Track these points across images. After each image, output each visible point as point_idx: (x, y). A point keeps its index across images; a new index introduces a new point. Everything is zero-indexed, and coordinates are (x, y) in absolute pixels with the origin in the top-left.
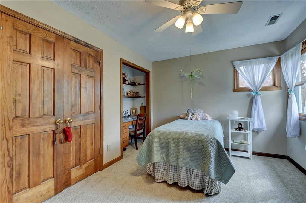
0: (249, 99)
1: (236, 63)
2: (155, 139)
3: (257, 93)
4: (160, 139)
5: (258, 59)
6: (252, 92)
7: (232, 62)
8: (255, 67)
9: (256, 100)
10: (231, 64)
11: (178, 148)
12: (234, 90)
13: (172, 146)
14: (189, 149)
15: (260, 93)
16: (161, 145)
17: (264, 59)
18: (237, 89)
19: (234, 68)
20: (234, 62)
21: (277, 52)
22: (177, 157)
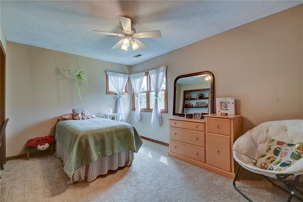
0: (115, 100)
1: (108, 73)
2: (90, 139)
3: (120, 96)
4: (95, 138)
5: (120, 74)
6: (118, 95)
7: (106, 72)
8: (119, 78)
9: (120, 101)
10: (104, 72)
11: (112, 140)
12: (107, 93)
13: (107, 140)
14: (119, 138)
15: (121, 96)
16: (96, 143)
17: (123, 74)
18: (108, 93)
19: (107, 76)
20: (108, 72)
21: (128, 72)
22: (112, 148)
